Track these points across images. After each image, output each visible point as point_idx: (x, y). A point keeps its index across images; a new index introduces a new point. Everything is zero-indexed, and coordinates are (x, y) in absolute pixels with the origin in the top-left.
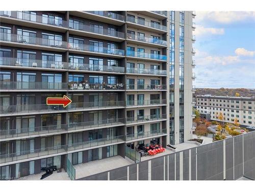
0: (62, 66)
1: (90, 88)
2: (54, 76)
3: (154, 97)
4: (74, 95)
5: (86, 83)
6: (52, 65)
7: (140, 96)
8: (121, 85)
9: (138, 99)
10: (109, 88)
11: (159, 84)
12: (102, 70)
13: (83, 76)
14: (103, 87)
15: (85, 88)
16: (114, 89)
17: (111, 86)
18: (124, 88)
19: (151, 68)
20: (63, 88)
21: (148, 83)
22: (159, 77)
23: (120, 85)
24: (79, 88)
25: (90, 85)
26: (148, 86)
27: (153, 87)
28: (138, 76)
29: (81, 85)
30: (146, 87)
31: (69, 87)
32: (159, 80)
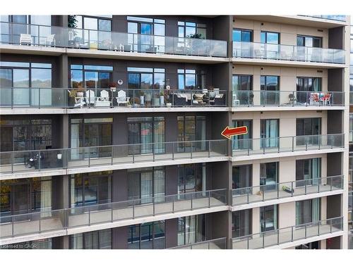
0: (50, 38)
1: (131, 102)
2: (30, 69)
3: (307, 128)
4: (86, 121)
5: (119, 87)
6: (24, 37)
7: (269, 124)
8: (216, 93)
9: (263, 131)
10: (181, 102)
11: (320, 90)
12: (162, 49)
13: (110, 68)
14: (167, 101)
15: (115, 104)
16: (195, 105)
17: (187, 96)
18: (224, 101)
19: (299, 45)
20: (55, 103)
21: (288, 86)
22: (320, 70)
23: (212, 94)
24: (98, 103)
25: (129, 95)
26: (291, 96)
27: (302, 99)
28: (262, 66)
29: (105, 94)
30: (284, 97)
31: (70, 102)
32: (320, 79)
